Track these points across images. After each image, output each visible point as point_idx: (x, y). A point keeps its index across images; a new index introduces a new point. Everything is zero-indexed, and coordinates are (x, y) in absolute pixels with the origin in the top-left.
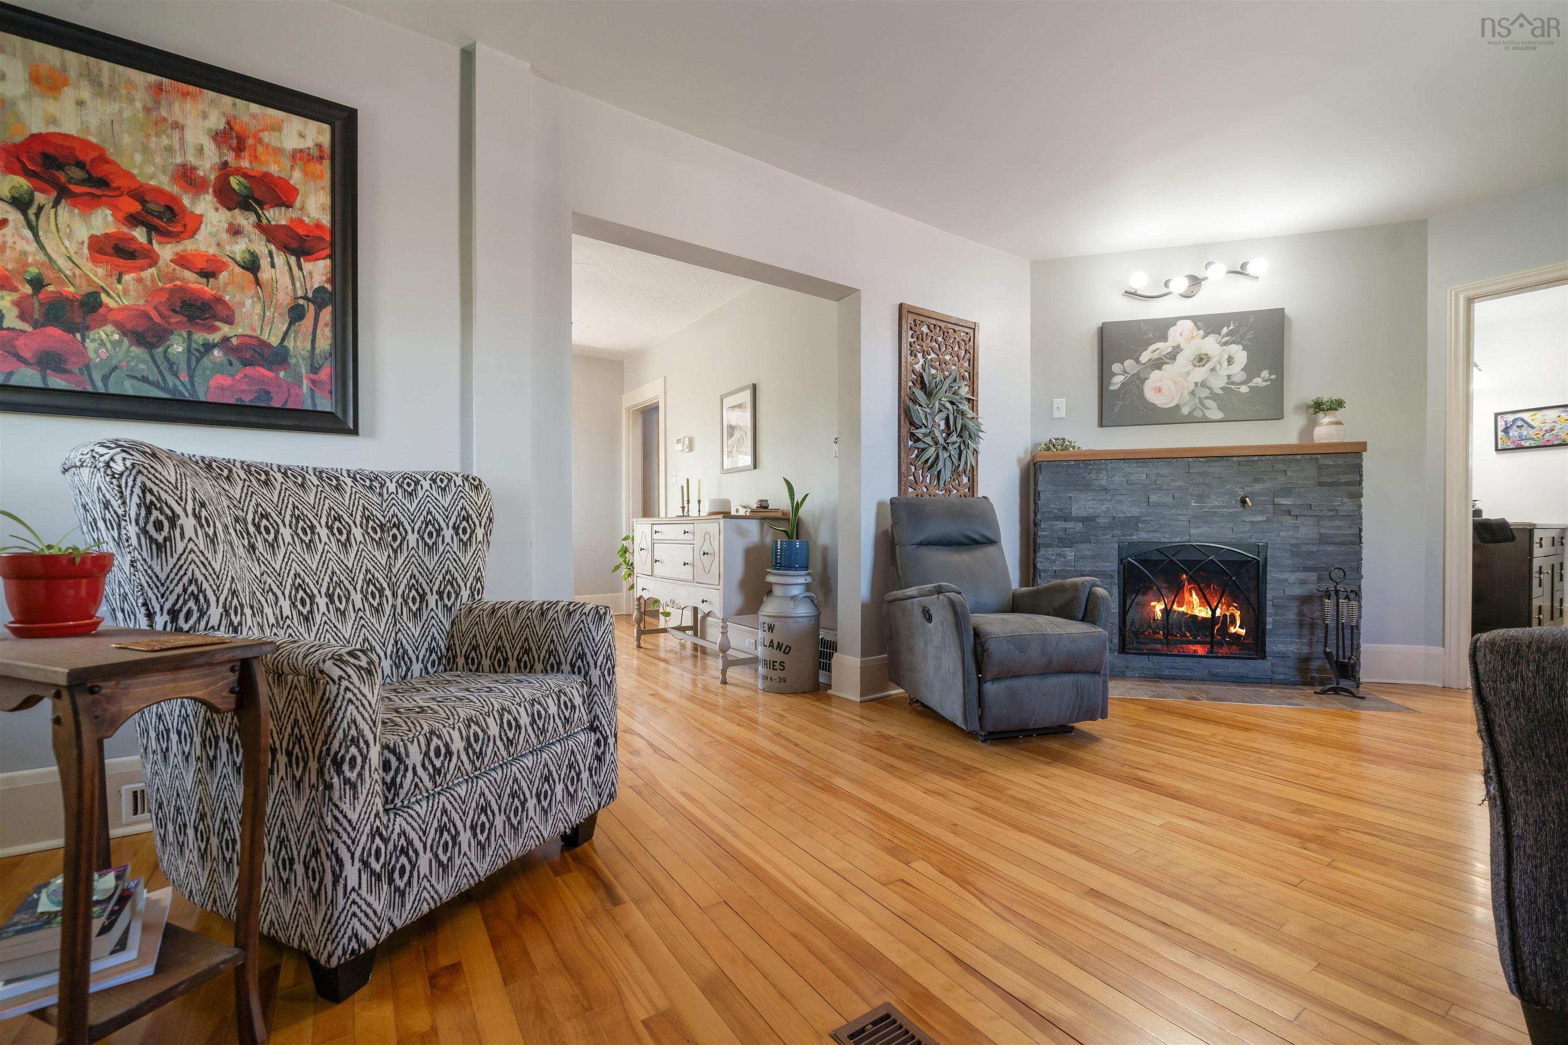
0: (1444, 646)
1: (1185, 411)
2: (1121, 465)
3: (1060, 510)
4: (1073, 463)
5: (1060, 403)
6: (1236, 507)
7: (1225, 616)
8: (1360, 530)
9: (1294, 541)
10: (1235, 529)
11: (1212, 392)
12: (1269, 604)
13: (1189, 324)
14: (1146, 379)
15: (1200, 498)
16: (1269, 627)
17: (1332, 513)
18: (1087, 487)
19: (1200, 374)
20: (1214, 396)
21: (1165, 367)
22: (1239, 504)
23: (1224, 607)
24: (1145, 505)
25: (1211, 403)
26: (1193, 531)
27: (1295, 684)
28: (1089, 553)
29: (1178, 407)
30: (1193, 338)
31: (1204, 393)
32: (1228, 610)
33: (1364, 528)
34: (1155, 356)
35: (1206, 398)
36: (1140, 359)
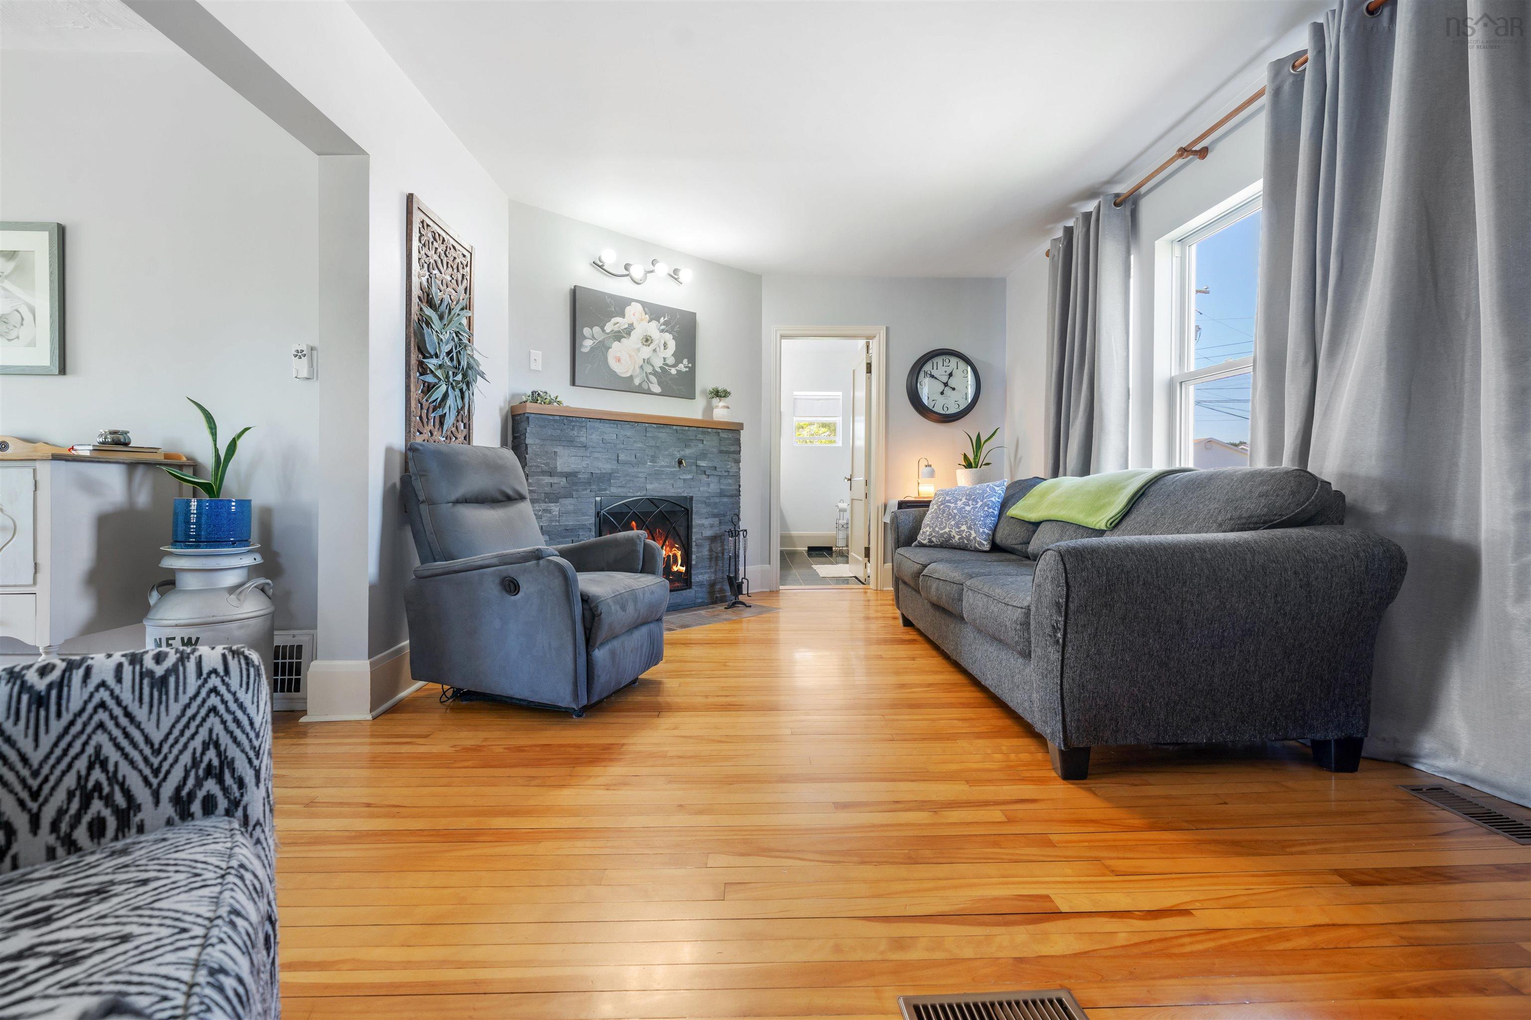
0: (770, 564)
1: (637, 382)
2: (597, 424)
3: (547, 464)
4: (558, 418)
5: (537, 354)
6: (675, 467)
7: (669, 556)
8: (740, 486)
9: (707, 495)
10: (675, 485)
11: (654, 370)
12: (694, 544)
13: (639, 306)
14: (609, 348)
15: (654, 459)
16: (693, 563)
17: (726, 474)
18: (570, 442)
19: (646, 352)
20: (655, 373)
21: (623, 340)
22: (677, 465)
23: (668, 549)
24: (616, 462)
25: (653, 379)
26: (648, 487)
27: (707, 604)
28: (571, 508)
29: (631, 378)
30: (642, 320)
31: (649, 369)
32: (671, 551)
33: (741, 484)
34: (616, 328)
35: (650, 373)
36: (605, 328)
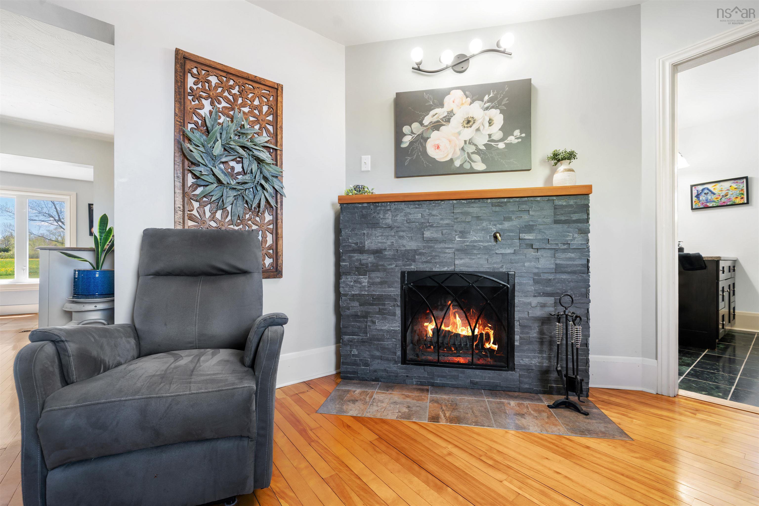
0: (656, 359)
1: (457, 164)
2: (403, 206)
3: (356, 244)
4: (365, 205)
5: (367, 160)
6: (490, 242)
7: (481, 334)
8: (588, 261)
9: (536, 271)
10: (490, 260)
11: (477, 148)
12: (517, 324)
13: (460, 93)
14: (428, 138)
15: (463, 234)
16: (517, 343)
17: (565, 247)
18: (375, 225)
19: (468, 133)
20: (478, 152)
21: (442, 128)
22: (492, 238)
23: (481, 327)
24: (421, 240)
25: (476, 157)
26: (457, 262)
28: (378, 280)
29: (451, 160)
30: (462, 104)
31: (471, 149)
32: (484, 330)
33: (591, 259)
34: (435, 119)
35: (473, 153)
36: (424, 122)
